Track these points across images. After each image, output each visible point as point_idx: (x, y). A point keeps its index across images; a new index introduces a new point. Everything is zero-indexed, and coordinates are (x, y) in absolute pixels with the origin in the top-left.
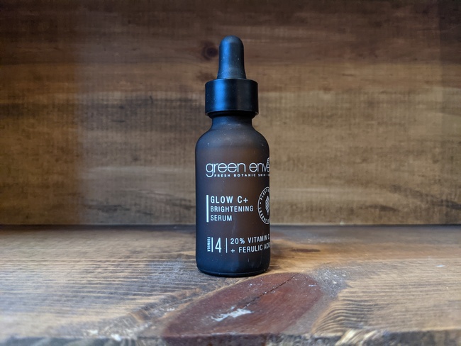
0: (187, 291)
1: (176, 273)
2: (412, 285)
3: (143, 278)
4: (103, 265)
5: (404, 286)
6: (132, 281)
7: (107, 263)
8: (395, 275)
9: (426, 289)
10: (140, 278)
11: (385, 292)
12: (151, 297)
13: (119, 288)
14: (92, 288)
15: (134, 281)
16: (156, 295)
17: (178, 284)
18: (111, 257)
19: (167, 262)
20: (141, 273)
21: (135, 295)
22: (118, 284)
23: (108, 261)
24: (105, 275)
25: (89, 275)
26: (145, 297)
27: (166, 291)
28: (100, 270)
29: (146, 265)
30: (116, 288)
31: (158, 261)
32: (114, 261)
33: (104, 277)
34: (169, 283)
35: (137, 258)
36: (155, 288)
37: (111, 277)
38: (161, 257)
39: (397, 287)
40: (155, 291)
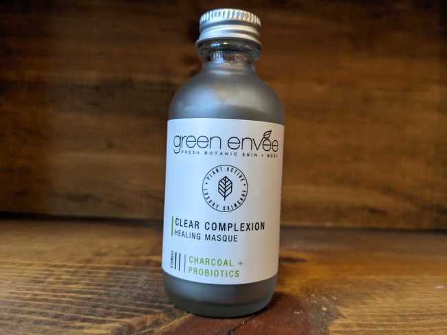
0: (148, 316)
1: (141, 288)
2: (413, 316)
3: (100, 294)
4: (57, 272)
5: (403, 317)
6: (85, 299)
7: (63, 269)
8: (391, 300)
9: (429, 321)
10: (96, 293)
11: (383, 326)
12: (103, 326)
13: (67, 308)
14: (35, 306)
15: (88, 299)
16: (109, 322)
17: (139, 306)
18: (70, 260)
19: (133, 270)
20: (99, 285)
21: (84, 320)
22: (67, 302)
23: (64, 266)
24: (55, 286)
25: (37, 286)
26: (95, 325)
27: (123, 316)
28: (51, 279)
29: (108, 274)
30: (64, 309)
31: (122, 269)
32: (71, 267)
33: (54, 291)
34: (128, 304)
35: (99, 262)
36: (110, 311)
37: (61, 291)
38: (127, 263)
39: (397, 318)
40: (109, 315)
